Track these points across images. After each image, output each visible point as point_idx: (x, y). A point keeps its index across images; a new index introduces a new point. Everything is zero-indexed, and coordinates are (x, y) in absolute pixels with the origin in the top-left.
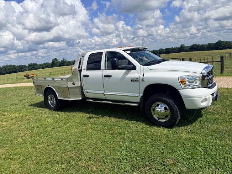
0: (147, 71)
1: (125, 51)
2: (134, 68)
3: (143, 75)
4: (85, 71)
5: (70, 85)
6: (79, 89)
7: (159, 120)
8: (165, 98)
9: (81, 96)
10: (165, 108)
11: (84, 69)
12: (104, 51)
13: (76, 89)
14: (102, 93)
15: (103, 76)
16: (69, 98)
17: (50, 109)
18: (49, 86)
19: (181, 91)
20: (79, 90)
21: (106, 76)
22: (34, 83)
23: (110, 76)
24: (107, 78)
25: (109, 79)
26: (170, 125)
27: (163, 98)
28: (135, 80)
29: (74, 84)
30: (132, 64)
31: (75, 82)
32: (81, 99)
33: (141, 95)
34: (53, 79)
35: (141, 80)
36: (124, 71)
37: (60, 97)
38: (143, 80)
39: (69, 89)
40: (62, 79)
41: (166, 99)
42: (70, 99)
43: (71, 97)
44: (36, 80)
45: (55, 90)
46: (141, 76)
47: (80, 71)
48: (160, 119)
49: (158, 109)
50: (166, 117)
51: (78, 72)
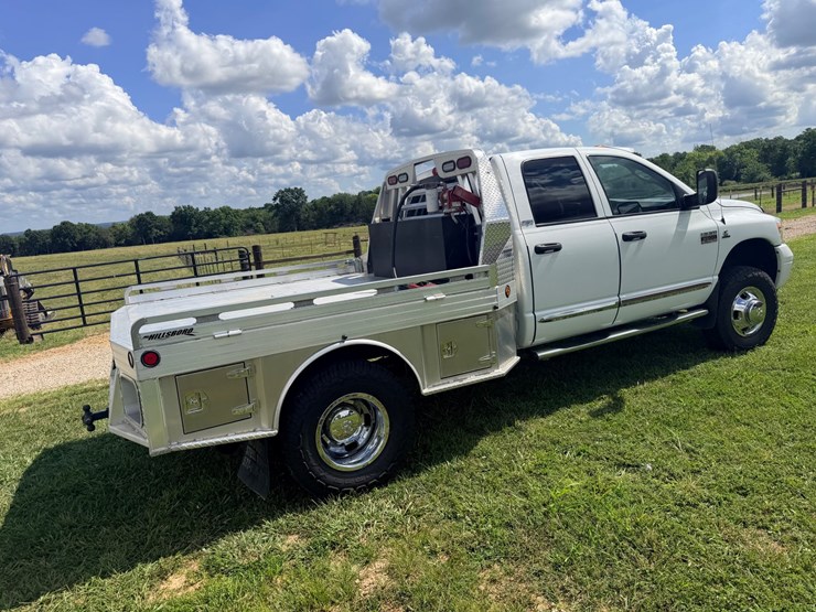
3: (723, 221)
4: (533, 228)
5: (501, 298)
7: (745, 336)
9: (515, 348)
11: (527, 223)
12: (578, 153)
15: (620, 238)
19: (778, 249)
21: (626, 238)
22: (154, 359)
23: (641, 236)
24: (633, 245)
25: (639, 247)
28: (709, 237)
29: (508, 292)
31: (509, 284)
34: (387, 289)
35: (721, 235)
36: (676, 215)
38: (727, 235)
42: (500, 372)
46: (719, 223)
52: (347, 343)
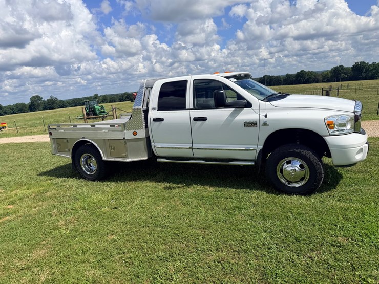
0: (271, 110)
1: (228, 78)
2: (249, 105)
3: (266, 116)
4: (156, 111)
5: (129, 135)
6: (142, 142)
7: (290, 186)
8: (301, 151)
9: (146, 154)
10: (301, 166)
12: (190, 79)
13: (139, 143)
14: (188, 147)
15: (192, 119)
16: (126, 157)
17: (84, 178)
18: (83, 138)
19: (328, 139)
20: (143, 145)
21: (196, 119)
22: (50, 134)
23: (204, 119)
24: (199, 123)
26: (307, 191)
27: (298, 151)
28: (250, 124)
29: (135, 134)
30: (243, 98)
31: (136, 131)
32: (146, 158)
33: (261, 147)
34: (93, 126)
35: (262, 123)
36: (230, 110)
37: (107, 157)
38: (265, 124)
39: (125, 143)
40: (112, 126)
41: (303, 152)
42: (129, 160)
43: (129, 156)
44: (55, 129)
45: (96, 145)
46: (263, 117)
47: (146, 112)
48: (291, 182)
49: (288, 168)
50: (302, 179)
51: (143, 114)
52: (84, 139)
